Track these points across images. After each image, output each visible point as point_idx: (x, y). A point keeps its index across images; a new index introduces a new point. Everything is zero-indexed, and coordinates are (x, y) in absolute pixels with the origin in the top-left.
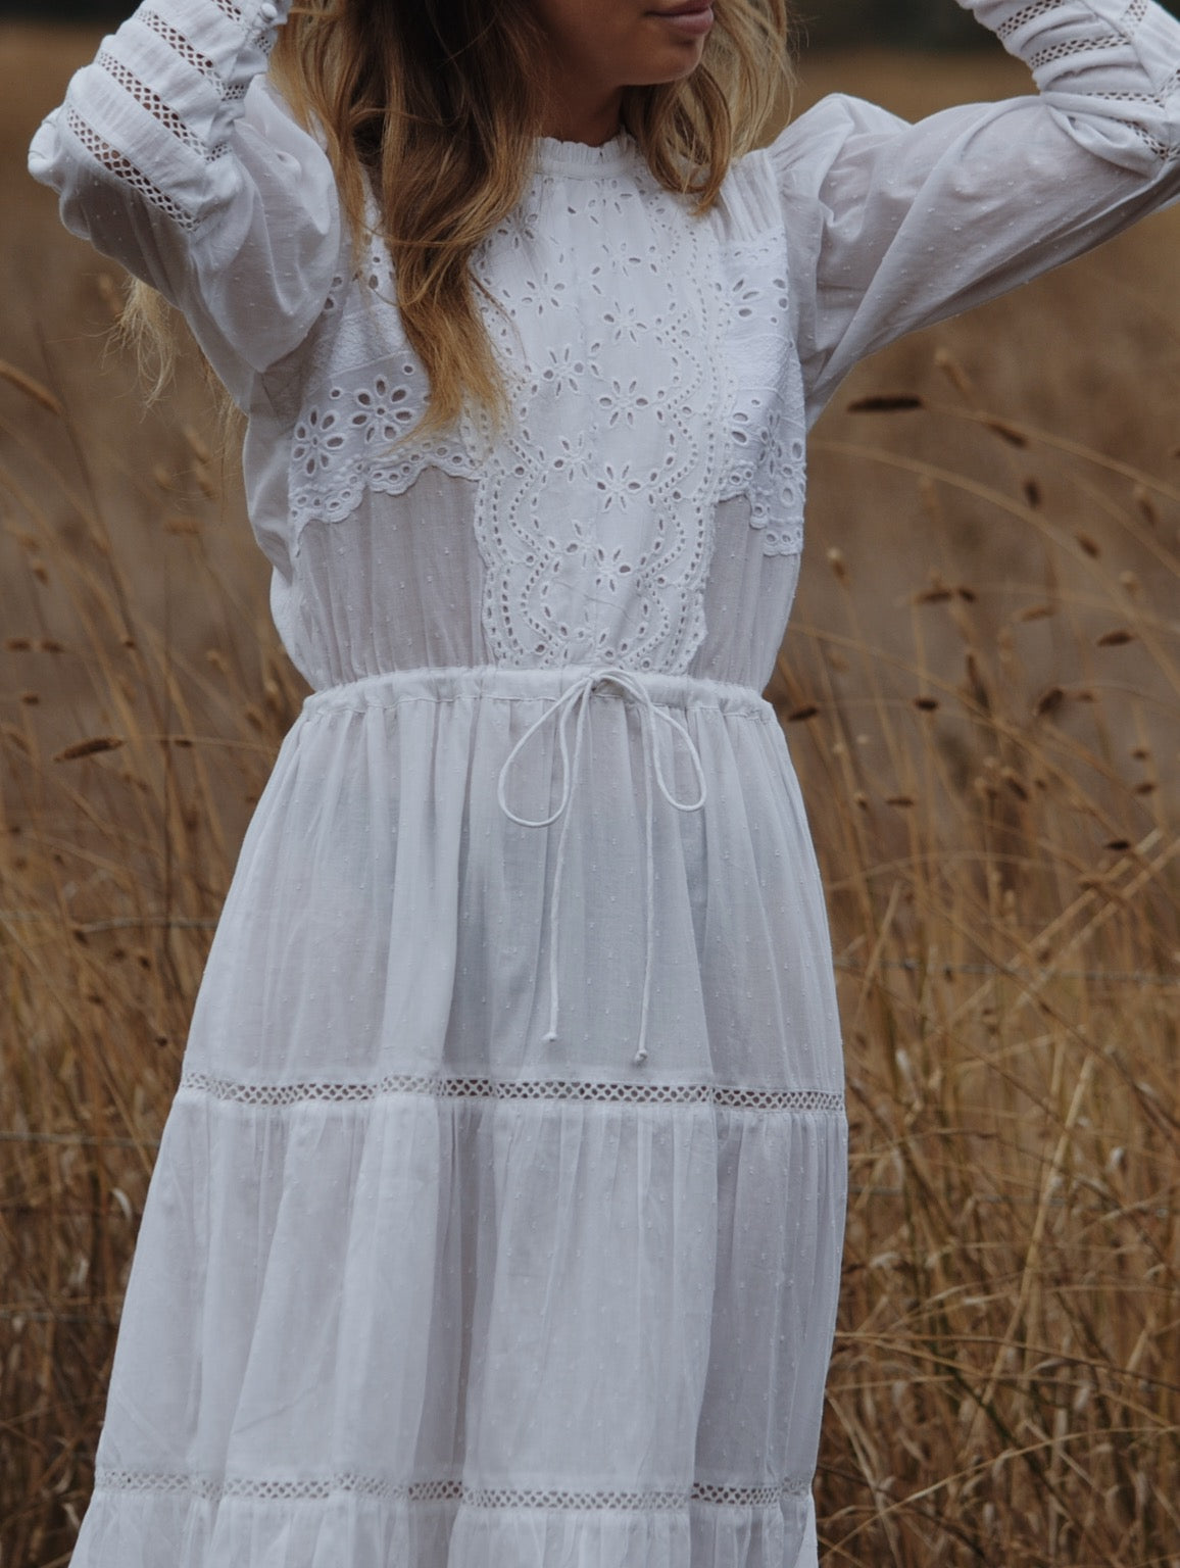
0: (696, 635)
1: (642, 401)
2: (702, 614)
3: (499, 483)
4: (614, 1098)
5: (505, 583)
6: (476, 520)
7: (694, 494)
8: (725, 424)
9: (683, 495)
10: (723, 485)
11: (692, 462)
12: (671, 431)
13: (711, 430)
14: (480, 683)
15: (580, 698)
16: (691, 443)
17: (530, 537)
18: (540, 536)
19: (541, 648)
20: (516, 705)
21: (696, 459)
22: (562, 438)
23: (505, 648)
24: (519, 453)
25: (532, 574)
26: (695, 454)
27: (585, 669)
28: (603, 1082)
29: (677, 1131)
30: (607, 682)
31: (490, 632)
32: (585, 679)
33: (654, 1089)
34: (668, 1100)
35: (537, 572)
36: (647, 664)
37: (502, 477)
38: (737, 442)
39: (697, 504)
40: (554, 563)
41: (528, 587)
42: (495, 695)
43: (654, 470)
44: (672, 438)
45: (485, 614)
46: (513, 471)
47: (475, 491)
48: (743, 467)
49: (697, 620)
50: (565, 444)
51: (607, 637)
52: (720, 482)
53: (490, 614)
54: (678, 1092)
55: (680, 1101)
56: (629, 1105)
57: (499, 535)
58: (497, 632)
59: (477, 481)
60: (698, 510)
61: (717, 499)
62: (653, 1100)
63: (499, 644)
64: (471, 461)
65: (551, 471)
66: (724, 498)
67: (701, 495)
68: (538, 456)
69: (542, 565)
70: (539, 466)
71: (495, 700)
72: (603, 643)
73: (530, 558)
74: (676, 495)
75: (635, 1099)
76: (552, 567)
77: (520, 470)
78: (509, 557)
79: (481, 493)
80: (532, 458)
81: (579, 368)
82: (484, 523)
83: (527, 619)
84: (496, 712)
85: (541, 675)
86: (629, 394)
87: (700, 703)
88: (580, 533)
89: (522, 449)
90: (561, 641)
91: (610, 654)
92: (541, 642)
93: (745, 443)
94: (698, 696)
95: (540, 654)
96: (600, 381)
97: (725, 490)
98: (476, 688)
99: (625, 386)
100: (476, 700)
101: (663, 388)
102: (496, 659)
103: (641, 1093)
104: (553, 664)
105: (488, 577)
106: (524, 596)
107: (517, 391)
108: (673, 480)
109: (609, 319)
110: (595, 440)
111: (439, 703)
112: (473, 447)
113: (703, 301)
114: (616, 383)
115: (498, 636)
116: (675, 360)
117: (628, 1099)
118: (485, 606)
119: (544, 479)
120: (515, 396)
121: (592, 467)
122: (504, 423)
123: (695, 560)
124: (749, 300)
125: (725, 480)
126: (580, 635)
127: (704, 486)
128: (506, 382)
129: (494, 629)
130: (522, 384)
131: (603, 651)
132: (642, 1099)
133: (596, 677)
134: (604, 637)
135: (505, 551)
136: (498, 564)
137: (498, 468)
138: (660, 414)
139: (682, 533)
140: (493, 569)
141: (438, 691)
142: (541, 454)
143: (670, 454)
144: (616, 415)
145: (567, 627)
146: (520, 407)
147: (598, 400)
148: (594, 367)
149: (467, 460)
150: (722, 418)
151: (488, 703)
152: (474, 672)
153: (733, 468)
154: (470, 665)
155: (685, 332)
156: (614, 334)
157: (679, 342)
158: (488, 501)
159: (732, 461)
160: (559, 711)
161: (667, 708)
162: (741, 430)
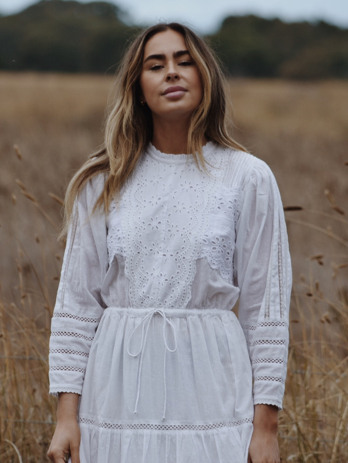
0: (189, 298)
1: (178, 231)
2: (190, 292)
3: (132, 257)
4: (159, 429)
5: (134, 285)
6: (125, 268)
7: (189, 257)
8: (201, 237)
9: (186, 258)
10: (199, 255)
11: (189, 248)
12: (184, 239)
13: (196, 239)
14: (128, 312)
16: (190, 243)
17: (141, 271)
18: (143, 271)
19: (142, 303)
20: (135, 319)
21: (190, 248)
22: (153, 243)
24: (138, 248)
25: (141, 282)
26: (190, 246)
27: (153, 309)
28: (156, 424)
29: (177, 438)
31: (131, 298)
32: (152, 312)
33: (171, 426)
34: (175, 429)
35: (142, 281)
36: (173, 306)
37: (133, 255)
38: (204, 243)
39: (189, 260)
40: (147, 279)
41: (139, 286)
42: (131, 316)
43: (178, 251)
44: (185, 241)
45: (129, 294)
46: (137, 253)
47: (125, 260)
48: (205, 250)
49: (189, 293)
50: (153, 244)
51: (160, 300)
52: (198, 254)
53: (131, 293)
54: (178, 427)
55: (179, 429)
57: (133, 271)
58: (133, 298)
59: (126, 257)
60: (190, 262)
61: (196, 259)
62: (171, 429)
63: (133, 302)
64: (125, 251)
65: (149, 252)
66: (199, 258)
67: (191, 258)
68: (144, 248)
69: (144, 279)
70: (145, 251)
71: (131, 317)
72: (159, 301)
73: (140, 277)
74: (184, 258)
76: (147, 280)
77: (139, 253)
78: (136, 277)
79: (127, 260)
80: (142, 249)
81: (160, 223)
82: (128, 268)
83: (138, 295)
84: (130, 321)
85: (142, 310)
86: (175, 229)
87: (190, 317)
88: (154, 270)
89: (139, 246)
90: (148, 301)
91: (160, 304)
92: (142, 301)
93: (206, 243)
94: (189, 315)
95: (142, 304)
96: (169, 225)
97: (199, 256)
98: (127, 314)
99: (175, 226)
100: (127, 317)
101: (185, 227)
102: (133, 306)
103: (167, 427)
104: (145, 307)
105: (130, 283)
106: (138, 288)
107: (139, 230)
108: (183, 254)
109: (175, 206)
110: (165, 242)
111: (121, 318)
112: (125, 248)
113: (209, 201)
114: (173, 225)
115: (133, 299)
116: (191, 218)
117: (163, 429)
118: (130, 291)
119: (146, 254)
120: (138, 231)
121: (161, 251)
122: (134, 240)
123: (188, 277)
124: (221, 205)
125: (200, 253)
126: (152, 299)
127: (192, 255)
128: (136, 228)
129: (132, 298)
130: (141, 228)
131: (158, 304)
132: (167, 429)
133: (155, 311)
134: (159, 299)
135: (134, 276)
136: (133, 279)
137: (132, 253)
138: (182, 235)
139: (185, 269)
140: (131, 281)
141: (120, 314)
142: (146, 247)
143: (183, 246)
144: (171, 235)
145: (149, 297)
146: (139, 234)
147: (167, 230)
148: (168, 221)
149: (123, 251)
150: (200, 236)
151: (129, 318)
152: (128, 309)
153: (202, 250)
154: (127, 307)
155: (197, 210)
156: (175, 211)
157: (194, 213)
158: (129, 262)
159: (202, 248)
160: (144, 321)
161: (179, 319)
162: (206, 239)
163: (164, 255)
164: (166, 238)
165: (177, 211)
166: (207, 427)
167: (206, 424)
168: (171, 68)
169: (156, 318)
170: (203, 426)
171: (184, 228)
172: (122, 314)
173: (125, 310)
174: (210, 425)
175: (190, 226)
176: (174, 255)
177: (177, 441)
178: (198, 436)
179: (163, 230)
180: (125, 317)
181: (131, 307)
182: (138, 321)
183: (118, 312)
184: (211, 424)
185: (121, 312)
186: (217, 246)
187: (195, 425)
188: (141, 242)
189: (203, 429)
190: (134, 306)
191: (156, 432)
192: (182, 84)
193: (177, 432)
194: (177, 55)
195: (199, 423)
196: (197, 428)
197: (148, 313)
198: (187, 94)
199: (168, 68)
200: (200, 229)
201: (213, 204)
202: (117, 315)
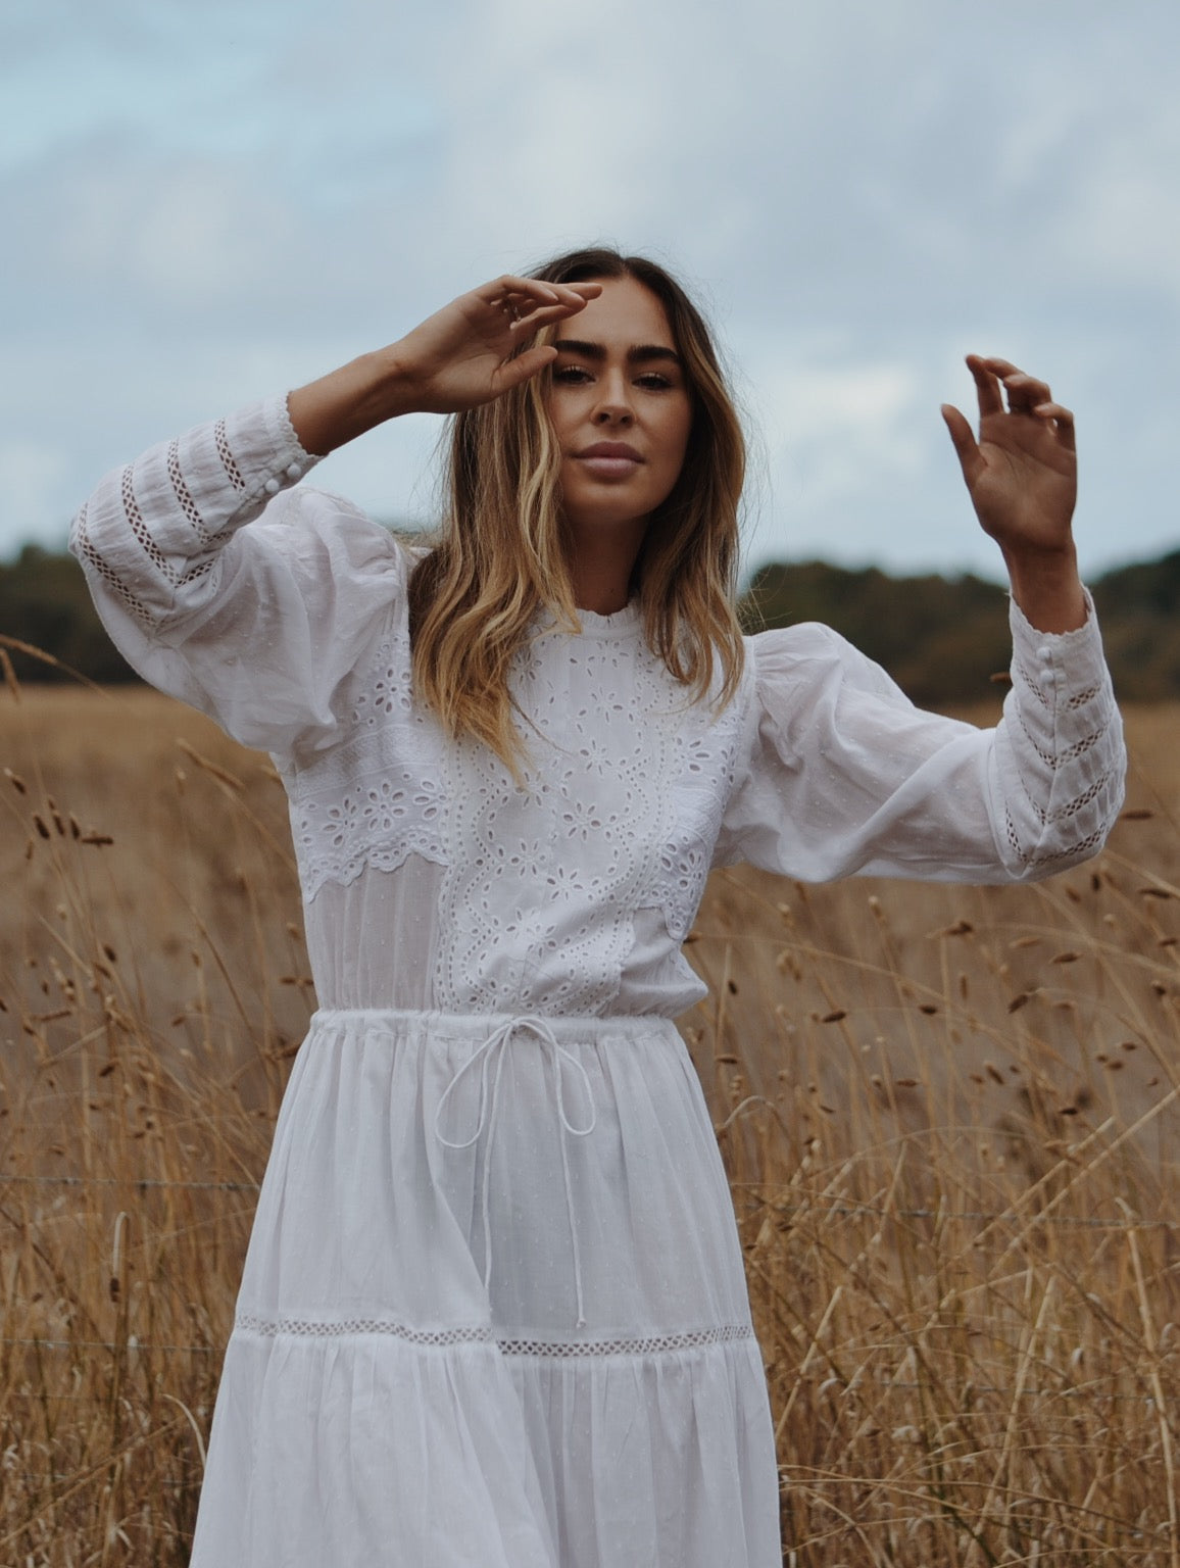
1: (595, 823)
2: (618, 980)
3: (462, 870)
4: (544, 1354)
5: (453, 948)
6: (441, 897)
7: (624, 899)
8: (659, 850)
9: (616, 898)
10: (644, 897)
11: (628, 874)
12: (616, 848)
13: (646, 853)
14: (426, 1023)
15: (502, 1040)
16: (630, 859)
17: (478, 915)
18: (486, 914)
19: (474, 999)
20: (452, 1043)
21: (630, 872)
22: (522, 840)
23: (446, 998)
24: (482, 849)
25: (476, 943)
26: (631, 868)
27: (508, 1017)
29: (594, 1378)
30: (524, 1028)
31: (437, 984)
32: (507, 1025)
33: (577, 1346)
34: (587, 1354)
35: (479, 943)
36: (562, 1012)
37: (466, 866)
38: (664, 866)
40: (495, 937)
41: (469, 953)
42: (437, 1033)
44: (616, 853)
45: (435, 970)
46: (475, 862)
47: (442, 874)
48: (664, 886)
49: (614, 984)
50: (523, 845)
51: (529, 994)
52: (643, 893)
53: (439, 970)
54: (595, 1347)
55: (597, 1354)
56: (556, 1360)
57: (454, 910)
58: (443, 985)
59: (446, 867)
61: (638, 905)
62: (576, 1355)
63: (443, 994)
64: (444, 851)
65: (509, 865)
66: (642, 906)
67: (628, 901)
68: (498, 853)
69: (484, 937)
70: (496, 860)
71: (436, 1038)
72: (526, 997)
73: (476, 931)
75: (561, 1354)
76: (493, 940)
77: (480, 862)
79: (448, 876)
80: (491, 854)
82: (446, 899)
83: (464, 977)
85: (474, 1020)
86: (587, 815)
88: (520, 918)
89: (485, 846)
90: (491, 994)
91: (530, 1005)
92: (474, 995)
93: (669, 869)
94: (603, 1032)
95: (473, 1003)
96: (567, 801)
97: (644, 900)
98: (423, 1028)
99: (585, 808)
100: (424, 1036)
101: (617, 815)
102: (441, 1006)
103: (565, 1350)
104: (481, 1011)
105: (442, 941)
107: (491, 800)
108: (612, 885)
109: (585, 753)
110: (553, 846)
111: (397, 1037)
112: (447, 840)
114: (579, 805)
115: (443, 988)
116: (629, 795)
117: (555, 1355)
119: (500, 871)
120: (488, 803)
121: (543, 867)
122: (476, 823)
124: (700, 759)
125: (647, 893)
126: (506, 990)
127: (630, 895)
128: (483, 791)
129: (441, 983)
130: (496, 795)
131: (524, 1004)
132: (566, 1355)
133: (518, 1021)
134: (527, 993)
135: (456, 923)
137: (464, 859)
138: (608, 834)
140: (446, 936)
141: (397, 1029)
142: (501, 851)
143: (614, 865)
144: (574, 830)
145: (497, 983)
146: (491, 812)
147: (563, 814)
148: (564, 789)
149: (440, 850)
150: (657, 846)
151: (431, 1038)
152: (424, 1015)
153: (656, 886)
154: (422, 1009)
155: (642, 774)
156: (587, 765)
157: (635, 781)
158: (453, 882)
159: (656, 881)
160: (484, 1052)
161: (576, 1045)
162: (668, 858)
163: (551, 881)
164: (557, 833)
165: (590, 765)
166: (670, 1344)
167: (669, 1336)
168: (615, 391)
169: (518, 1043)
170: (659, 1340)
171: (614, 818)
172: (401, 1028)
173: (412, 1015)
174: (679, 1337)
175: (628, 813)
176: (586, 888)
177: (594, 1388)
178: (648, 1370)
179: (553, 812)
180: (414, 1037)
181: (433, 1008)
182: (466, 1054)
183: (389, 1022)
184: (684, 1334)
185: (399, 1021)
186: (689, 876)
187: (639, 1339)
188: (490, 833)
189: (661, 1349)
190: (445, 1008)
192: (635, 440)
193: (592, 1363)
194: (639, 356)
195: (650, 1332)
196: (644, 1346)
197: (498, 1028)
198: (642, 470)
199: (607, 391)
200: (655, 826)
201: (676, 760)
202: (385, 1029)
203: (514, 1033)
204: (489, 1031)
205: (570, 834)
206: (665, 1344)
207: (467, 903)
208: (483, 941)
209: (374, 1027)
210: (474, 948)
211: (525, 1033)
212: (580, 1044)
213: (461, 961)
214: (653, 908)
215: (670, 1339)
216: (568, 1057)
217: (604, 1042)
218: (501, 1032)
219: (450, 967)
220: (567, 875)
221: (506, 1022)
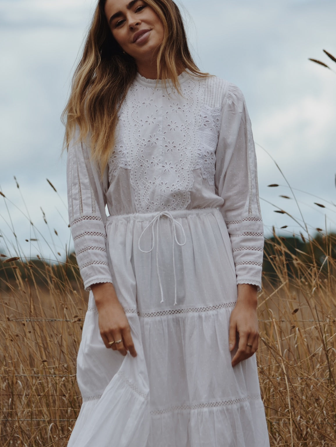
0: (188, 202)
1: (175, 147)
2: (190, 197)
3: (136, 169)
4: (173, 313)
5: (139, 193)
6: (131, 179)
7: (187, 168)
9: (184, 168)
10: (195, 166)
11: (186, 160)
12: (181, 153)
13: (192, 153)
14: (135, 217)
15: (157, 220)
16: (186, 156)
17: (145, 182)
18: (147, 181)
19: (148, 208)
20: (143, 222)
21: (187, 160)
22: (153, 156)
23: (140, 209)
24: (141, 162)
25: (146, 191)
26: (187, 159)
27: (158, 212)
28: (170, 310)
30: (164, 215)
32: (158, 215)
35: (147, 190)
36: (175, 209)
38: (198, 155)
39: (188, 170)
40: (151, 187)
41: (144, 194)
42: (138, 220)
43: (177, 164)
44: (182, 155)
45: (135, 201)
47: (130, 172)
48: (200, 162)
49: (188, 198)
50: (153, 158)
52: (194, 165)
53: (136, 201)
57: (137, 182)
59: (131, 170)
60: (188, 172)
61: (193, 169)
65: (150, 165)
66: (195, 169)
67: (189, 168)
68: (146, 161)
69: (148, 188)
70: (147, 164)
71: (138, 222)
72: (163, 206)
73: (145, 187)
74: (182, 169)
75: (178, 313)
77: (141, 166)
78: (140, 187)
79: (132, 172)
81: (157, 139)
82: (133, 179)
83: (144, 202)
84: (138, 225)
85: (148, 215)
86: (172, 145)
87: (190, 216)
88: (155, 179)
89: (142, 160)
90: (153, 206)
91: (164, 208)
92: (148, 207)
93: (200, 156)
94: (189, 214)
95: (148, 210)
96: (165, 141)
97: (195, 167)
98: (134, 219)
99: (171, 143)
100: (134, 221)
101: (181, 143)
102: (139, 211)
103: (179, 311)
104: (151, 212)
105: (135, 192)
106: (143, 196)
107: (140, 146)
108: (182, 165)
109: (169, 125)
110: (162, 156)
111: (128, 223)
112: (129, 162)
113: (195, 119)
114: (169, 142)
115: (139, 206)
116: (185, 136)
117: (176, 313)
118: (135, 199)
119: (148, 167)
121: (160, 163)
122: (137, 154)
123: (188, 184)
124: (206, 122)
125: (195, 165)
126: (156, 204)
127: (190, 166)
128: (138, 144)
129: (137, 205)
130: (142, 145)
131: (163, 208)
132: (180, 313)
133: (161, 214)
134: (163, 204)
135: (139, 186)
136: (137, 189)
137: (136, 166)
138: (179, 150)
139: (184, 178)
140: (136, 190)
142: (147, 161)
143: (181, 159)
144: (168, 150)
145: (154, 203)
146: (141, 150)
147: (164, 145)
148: (164, 138)
149: (128, 165)
150: (195, 150)
151: (136, 222)
152: (134, 215)
153: (197, 162)
154: (133, 213)
155: (188, 128)
156: (170, 129)
157: (186, 131)
158: (134, 174)
159: (197, 160)
160: (152, 224)
161: (181, 219)
162: (200, 153)
163: (163, 166)
164: (163, 152)
165: (171, 129)
169: (162, 220)
171: (180, 144)
172: (128, 220)
173: (131, 215)
175: (184, 142)
176: (174, 168)
179: (161, 145)
180: (132, 222)
181: (137, 212)
182: (147, 225)
183: (124, 218)
185: (127, 218)
186: (207, 158)
188: (143, 156)
190: (140, 212)
191: (171, 317)
197: (155, 216)
200: (194, 144)
201: (200, 122)
202: (124, 221)
203: (161, 217)
204: (153, 217)
205: (167, 151)
206: (206, 309)
207: (141, 179)
208: (147, 189)
209: (121, 220)
210: (145, 192)
211: (164, 217)
212: (182, 218)
213: (143, 197)
214: (198, 169)
215: (207, 307)
216: (178, 223)
217: (189, 217)
218: (156, 218)
219: (140, 200)
220: (168, 164)
221: (158, 214)
